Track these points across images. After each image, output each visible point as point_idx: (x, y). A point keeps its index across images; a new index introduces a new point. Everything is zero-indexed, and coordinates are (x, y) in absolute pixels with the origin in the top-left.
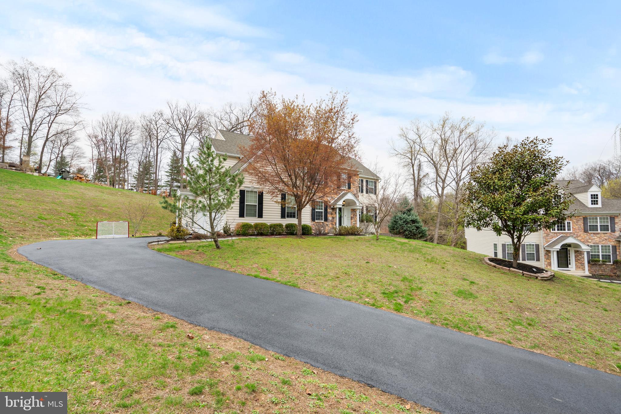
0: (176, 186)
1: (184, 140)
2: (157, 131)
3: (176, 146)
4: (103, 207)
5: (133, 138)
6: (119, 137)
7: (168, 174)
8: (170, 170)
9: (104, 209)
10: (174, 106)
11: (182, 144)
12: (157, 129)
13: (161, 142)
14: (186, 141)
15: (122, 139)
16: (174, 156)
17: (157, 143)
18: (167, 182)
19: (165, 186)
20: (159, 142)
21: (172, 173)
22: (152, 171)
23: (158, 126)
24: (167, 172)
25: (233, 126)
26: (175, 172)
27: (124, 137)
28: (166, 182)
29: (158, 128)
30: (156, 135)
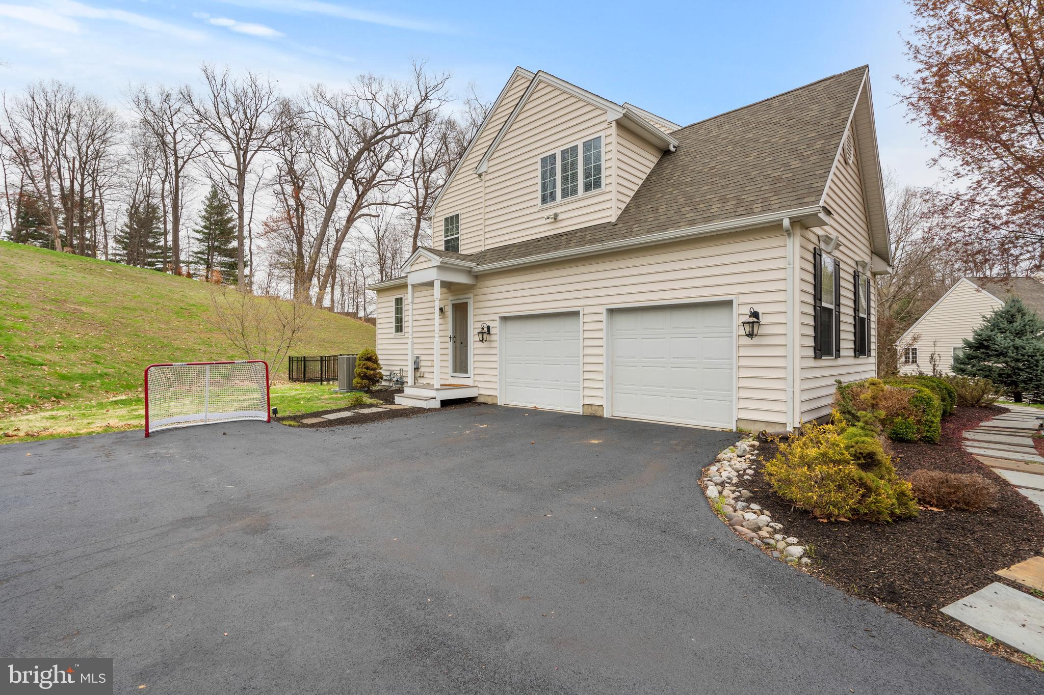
0: (219, 263)
1: (244, 161)
2: (174, 138)
3: (226, 174)
4: (81, 303)
5: (111, 150)
6: (74, 145)
7: (199, 236)
8: (205, 227)
9: (83, 308)
10: (219, 81)
11: (239, 169)
12: (175, 134)
13: (185, 162)
14: (249, 163)
15: (84, 149)
16: (212, 198)
17: (176, 164)
18: (200, 253)
19: (195, 263)
20: (180, 162)
21: (209, 234)
22: (158, 228)
23: (176, 127)
24: (197, 232)
25: (378, 130)
26: (217, 232)
27: (88, 147)
28: (196, 253)
29: (176, 131)
30: (172, 146)
